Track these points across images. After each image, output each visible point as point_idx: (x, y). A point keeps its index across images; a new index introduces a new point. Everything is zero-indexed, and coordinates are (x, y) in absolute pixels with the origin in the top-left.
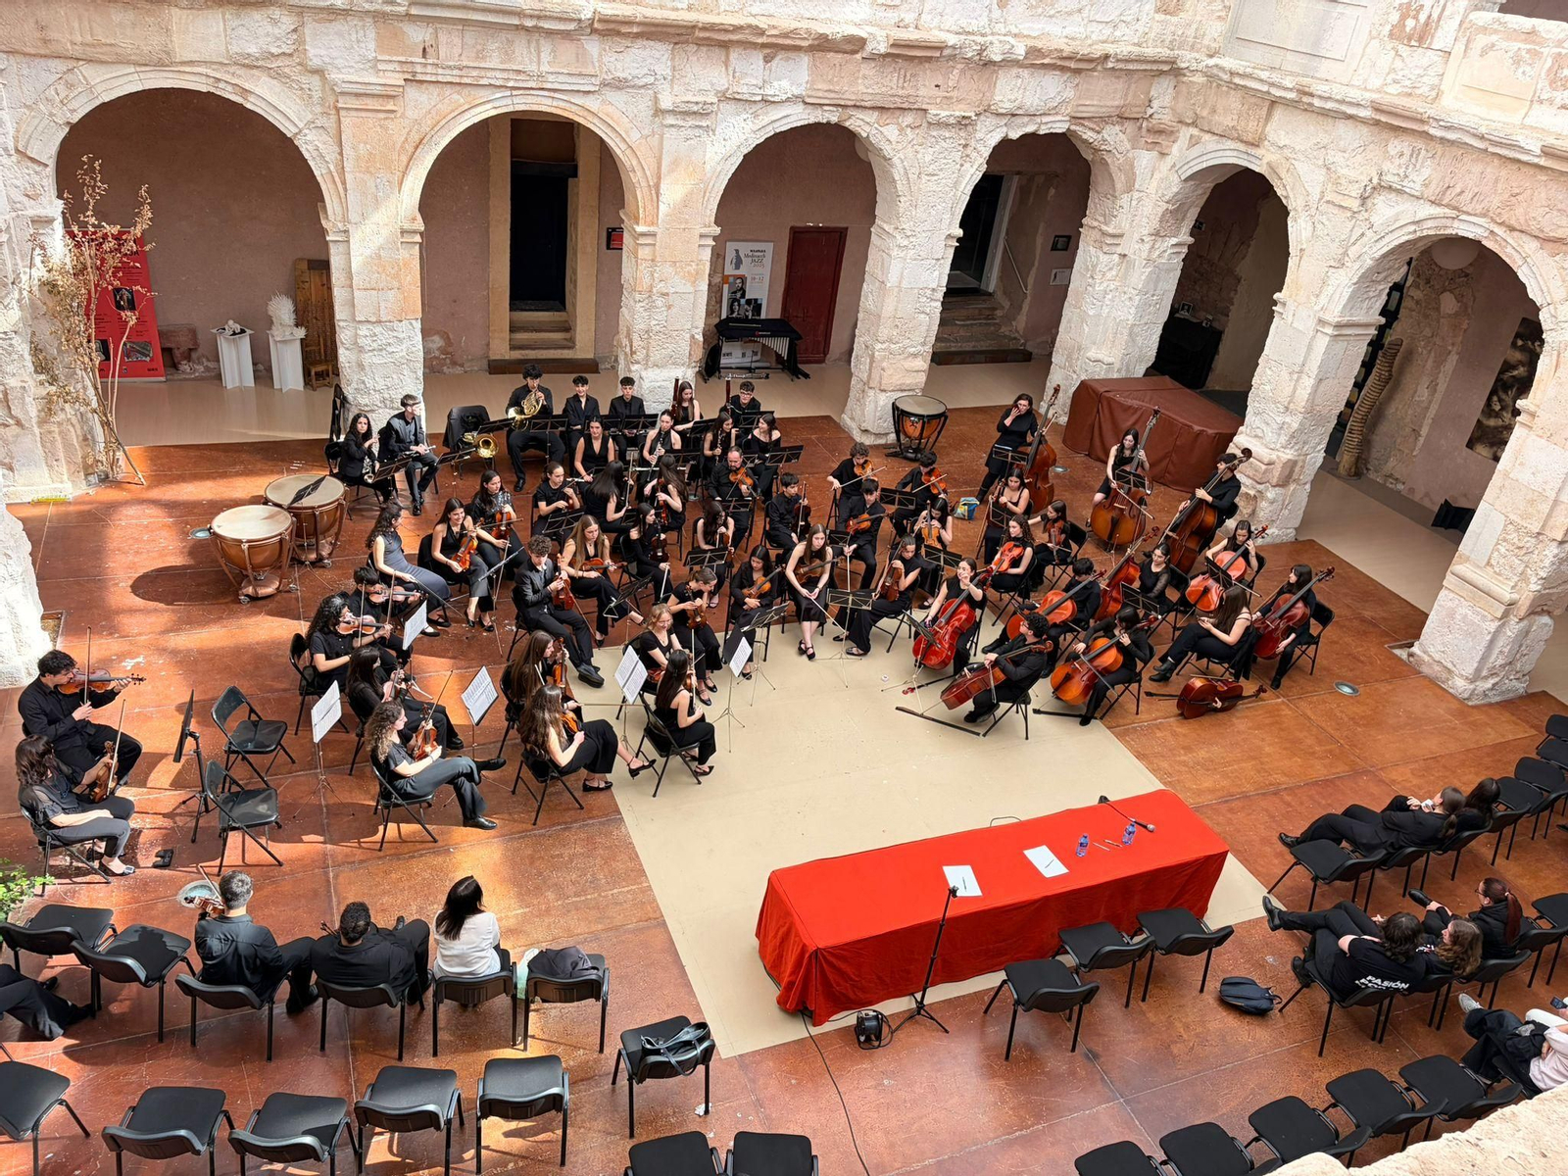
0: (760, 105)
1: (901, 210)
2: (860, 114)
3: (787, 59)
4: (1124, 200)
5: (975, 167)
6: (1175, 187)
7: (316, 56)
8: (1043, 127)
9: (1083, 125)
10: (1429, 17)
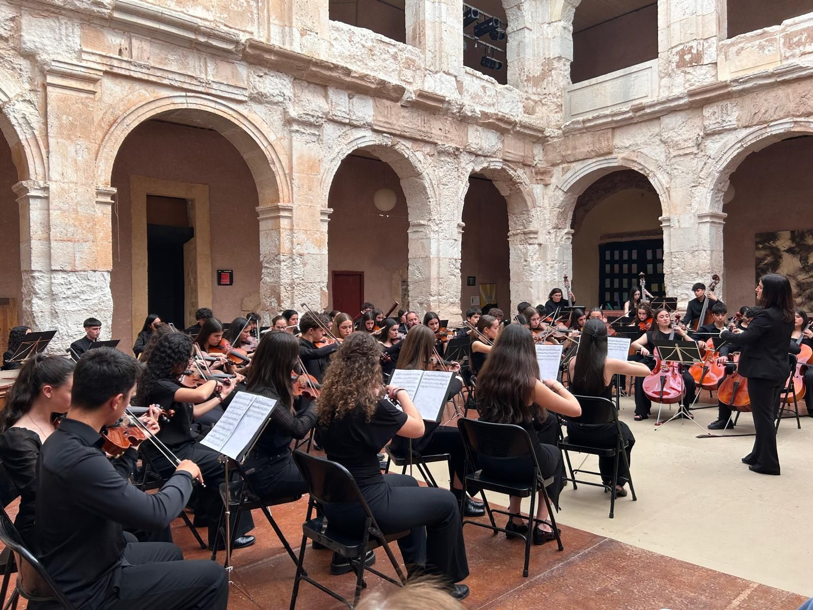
0: (348, 128)
1: (432, 207)
2: (402, 142)
3: (361, 99)
4: (533, 212)
5: (464, 183)
6: (561, 197)
7: (30, 41)
8: (491, 164)
9: (509, 166)
10: (697, 50)
